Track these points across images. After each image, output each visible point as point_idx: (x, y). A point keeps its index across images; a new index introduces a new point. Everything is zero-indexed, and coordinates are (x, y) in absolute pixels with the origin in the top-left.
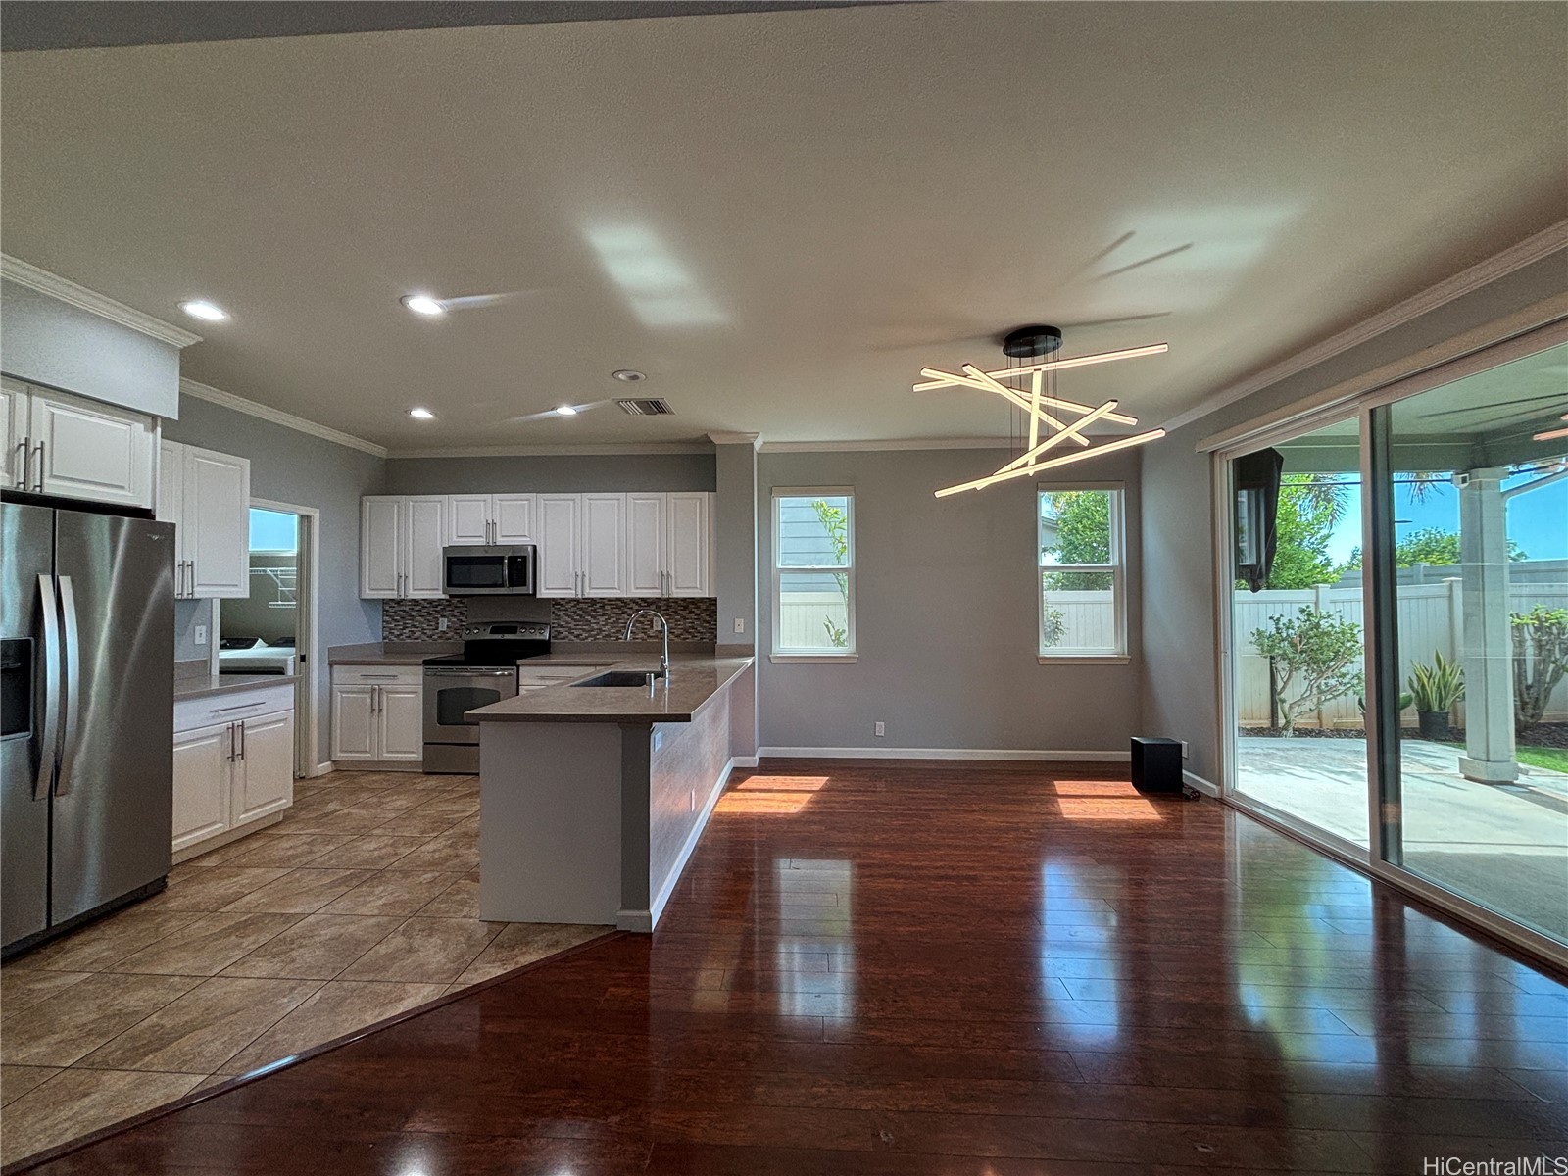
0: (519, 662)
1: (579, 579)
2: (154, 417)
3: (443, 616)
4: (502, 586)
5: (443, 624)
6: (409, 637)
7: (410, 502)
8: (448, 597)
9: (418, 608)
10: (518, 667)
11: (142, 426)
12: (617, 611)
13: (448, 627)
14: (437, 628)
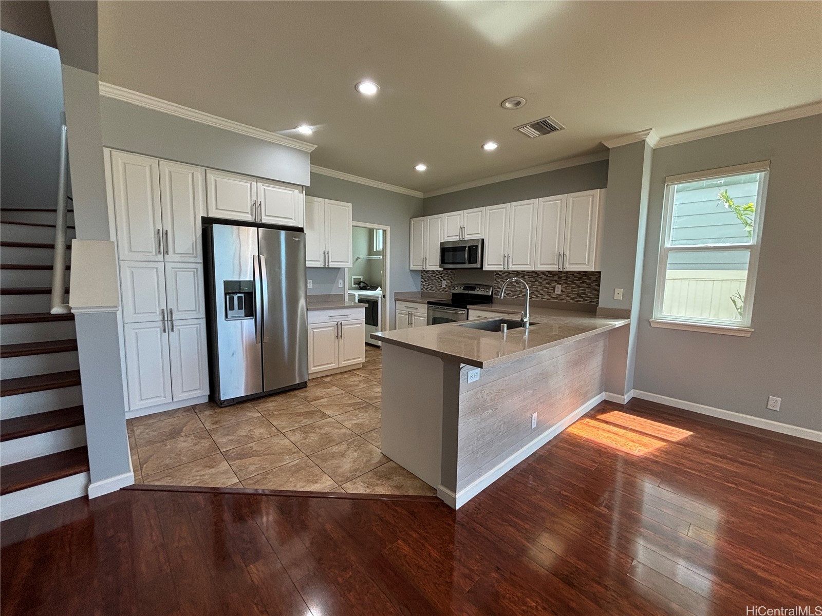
0: (468, 307)
1: (506, 259)
2: (302, 186)
3: (444, 280)
4: (464, 263)
5: (444, 283)
6: (430, 290)
7: (428, 219)
8: (443, 269)
9: (434, 275)
10: (468, 310)
11: (298, 191)
12: (532, 279)
13: (446, 285)
14: (441, 286)
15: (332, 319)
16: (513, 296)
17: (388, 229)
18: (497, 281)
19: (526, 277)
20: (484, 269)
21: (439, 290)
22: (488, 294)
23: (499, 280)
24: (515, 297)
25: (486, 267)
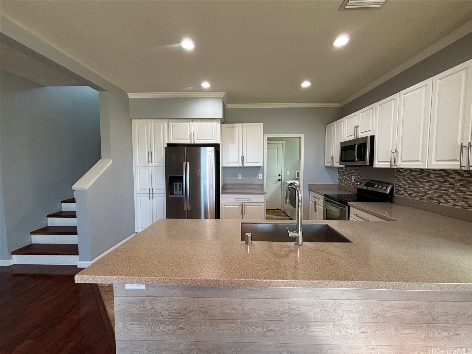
0: (349, 203)
1: (394, 155)
2: (219, 119)
3: (354, 175)
6: (344, 183)
7: (335, 124)
9: (347, 171)
10: (349, 207)
11: (216, 122)
13: (355, 181)
14: (351, 181)
15: (238, 200)
16: (416, 197)
17: (303, 136)
18: (398, 179)
19: (432, 176)
20: (374, 166)
21: (349, 184)
22: (385, 192)
23: (400, 178)
24: (418, 199)
25: (377, 164)
